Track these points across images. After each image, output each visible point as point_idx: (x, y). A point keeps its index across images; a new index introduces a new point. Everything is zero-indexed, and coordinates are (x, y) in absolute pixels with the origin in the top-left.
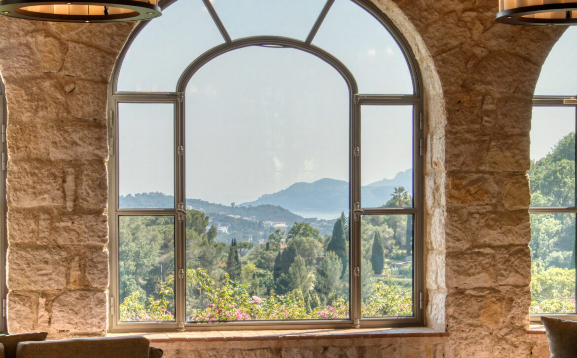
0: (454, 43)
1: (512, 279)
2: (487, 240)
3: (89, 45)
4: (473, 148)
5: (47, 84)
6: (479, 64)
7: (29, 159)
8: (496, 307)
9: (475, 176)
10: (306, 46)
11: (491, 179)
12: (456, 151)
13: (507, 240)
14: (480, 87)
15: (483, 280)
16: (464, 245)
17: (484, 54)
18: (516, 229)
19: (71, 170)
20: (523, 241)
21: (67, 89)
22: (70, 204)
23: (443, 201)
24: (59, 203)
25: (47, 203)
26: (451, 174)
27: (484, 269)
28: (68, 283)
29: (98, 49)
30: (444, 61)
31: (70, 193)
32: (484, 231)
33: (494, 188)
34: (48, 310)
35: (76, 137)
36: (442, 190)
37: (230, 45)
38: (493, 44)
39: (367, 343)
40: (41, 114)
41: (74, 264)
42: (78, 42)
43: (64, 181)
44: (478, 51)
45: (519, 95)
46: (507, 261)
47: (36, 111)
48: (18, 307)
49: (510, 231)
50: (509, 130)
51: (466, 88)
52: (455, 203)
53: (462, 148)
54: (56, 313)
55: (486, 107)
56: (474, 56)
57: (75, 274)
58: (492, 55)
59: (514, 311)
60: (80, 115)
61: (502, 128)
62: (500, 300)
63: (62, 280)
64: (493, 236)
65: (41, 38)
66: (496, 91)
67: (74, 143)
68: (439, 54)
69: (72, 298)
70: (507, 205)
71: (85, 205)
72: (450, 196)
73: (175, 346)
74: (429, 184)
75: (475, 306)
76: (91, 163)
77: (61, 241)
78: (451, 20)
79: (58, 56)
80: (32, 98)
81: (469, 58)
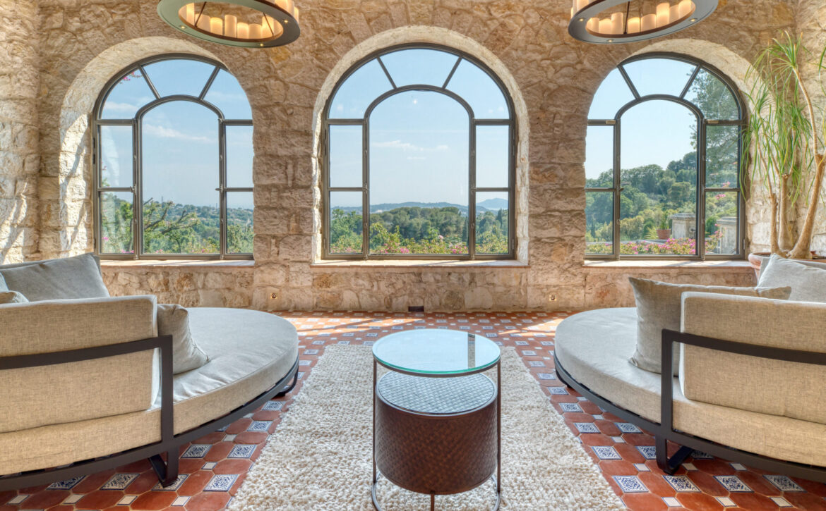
0: (535, 80)
1: (573, 232)
2: (556, 207)
3: (301, 85)
4: (547, 148)
5: (276, 109)
6: (552, 94)
7: (265, 155)
8: (563, 250)
9: (549, 166)
10: (443, 90)
11: (559, 167)
12: (536, 150)
13: (570, 207)
14: (552, 109)
15: (554, 232)
16: (541, 210)
17: (556, 87)
18: (576, 200)
19: (290, 161)
20: (580, 208)
21: (289, 112)
22: (290, 182)
23: (527, 182)
24: (283, 181)
25: (276, 182)
26: (532, 164)
27: (554, 225)
28: (289, 230)
29: (308, 87)
30: (528, 92)
31: (290, 176)
32: (555, 201)
33: (561, 173)
34: (277, 247)
35: (293, 141)
36: (527, 175)
37: (396, 90)
38: (561, 81)
39: (476, 271)
40: (272, 127)
41: (293, 219)
42: (295, 83)
43: (286, 168)
44: (551, 86)
45: (578, 114)
46: (570, 220)
47: (269, 126)
48: (259, 244)
49: (572, 201)
50: (571, 136)
51: (542, 109)
52: (535, 183)
53: (540, 147)
54: (281, 248)
55: (556, 121)
56: (549, 89)
57: (293, 225)
58: (560, 88)
59: (574, 253)
60: (296, 128)
61: (567, 135)
62: (565, 245)
63: (285, 228)
64: (560, 204)
65: (272, 81)
66: (564, 111)
67: (292, 145)
68: (526, 87)
69: (291, 239)
70: (570, 185)
71: (299, 183)
72: (532, 178)
73: (354, 270)
74: (519, 172)
75: (548, 249)
76: (303, 157)
77: (284, 205)
78: (533, 66)
79: (283, 92)
80: (267, 117)
81: (545, 90)
